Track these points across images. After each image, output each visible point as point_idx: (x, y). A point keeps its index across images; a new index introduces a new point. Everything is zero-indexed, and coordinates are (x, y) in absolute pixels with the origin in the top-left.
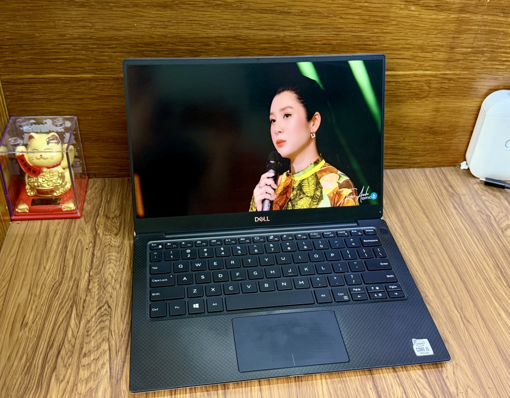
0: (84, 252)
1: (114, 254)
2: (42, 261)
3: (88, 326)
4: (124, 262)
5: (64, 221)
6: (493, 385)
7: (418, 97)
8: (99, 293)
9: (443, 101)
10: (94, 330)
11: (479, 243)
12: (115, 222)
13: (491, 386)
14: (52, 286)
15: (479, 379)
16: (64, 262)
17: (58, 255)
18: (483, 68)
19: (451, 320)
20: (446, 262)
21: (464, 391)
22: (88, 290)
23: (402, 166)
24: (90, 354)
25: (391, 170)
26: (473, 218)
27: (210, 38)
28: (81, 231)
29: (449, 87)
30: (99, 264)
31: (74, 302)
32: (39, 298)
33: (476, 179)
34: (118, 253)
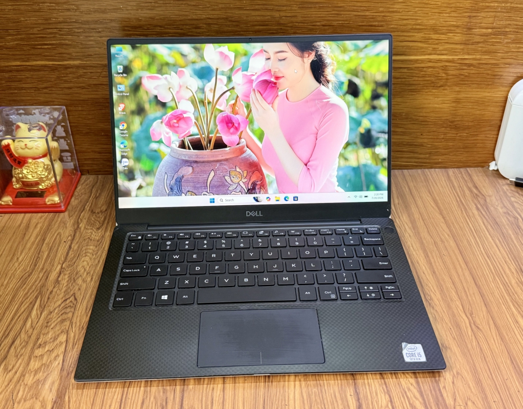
0: (61, 245)
1: (91, 247)
2: (16, 253)
3: (49, 317)
4: (101, 255)
5: (48, 215)
6: (499, 398)
7: (434, 85)
8: (67, 285)
9: (464, 90)
10: (54, 322)
11: (502, 246)
12: (99, 217)
13: (497, 400)
14: (20, 277)
15: (483, 391)
16: (39, 254)
17: (34, 247)
18: (507, 52)
19: (458, 326)
20: (459, 264)
21: (463, 404)
22: (57, 281)
23: (422, 166)
24: (45, 345)
25: (409, 170)
26: (498, 220)
27: (200, 20)
28: (62, 225)
29: (470, 74)
30: (74, 257)
31: (40, 293)
32: (6, 288)
33: (506, 181)
34: (96, 247)
